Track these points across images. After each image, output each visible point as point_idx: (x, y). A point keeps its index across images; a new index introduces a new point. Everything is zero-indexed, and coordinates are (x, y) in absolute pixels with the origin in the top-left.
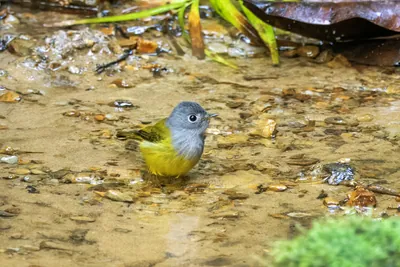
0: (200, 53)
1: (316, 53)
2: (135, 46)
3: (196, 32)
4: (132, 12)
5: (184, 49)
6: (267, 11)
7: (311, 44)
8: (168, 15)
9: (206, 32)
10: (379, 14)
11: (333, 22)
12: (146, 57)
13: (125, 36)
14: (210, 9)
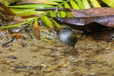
0: (39, 38)
1: (81, 36)
2: (16, 36)
3: (37, 30)
4: (14, 24)
5: (33, 37)
6: (61, 21)
7: (79, 33)
8: (27, 25)
9: (40, 30)
10: (102, 21)
11: (86, 24)
12: (19, 40)
13: (12, 33)
14: (42, 22)
